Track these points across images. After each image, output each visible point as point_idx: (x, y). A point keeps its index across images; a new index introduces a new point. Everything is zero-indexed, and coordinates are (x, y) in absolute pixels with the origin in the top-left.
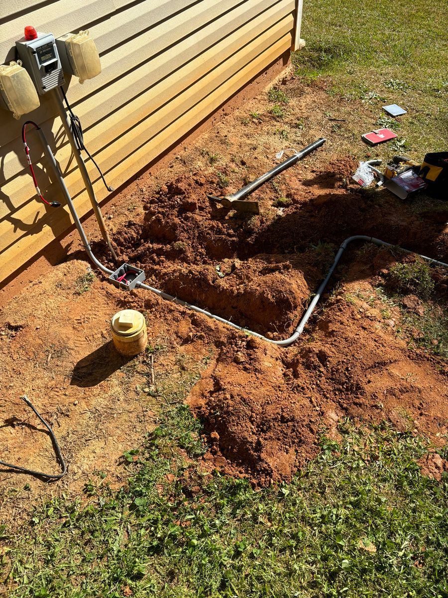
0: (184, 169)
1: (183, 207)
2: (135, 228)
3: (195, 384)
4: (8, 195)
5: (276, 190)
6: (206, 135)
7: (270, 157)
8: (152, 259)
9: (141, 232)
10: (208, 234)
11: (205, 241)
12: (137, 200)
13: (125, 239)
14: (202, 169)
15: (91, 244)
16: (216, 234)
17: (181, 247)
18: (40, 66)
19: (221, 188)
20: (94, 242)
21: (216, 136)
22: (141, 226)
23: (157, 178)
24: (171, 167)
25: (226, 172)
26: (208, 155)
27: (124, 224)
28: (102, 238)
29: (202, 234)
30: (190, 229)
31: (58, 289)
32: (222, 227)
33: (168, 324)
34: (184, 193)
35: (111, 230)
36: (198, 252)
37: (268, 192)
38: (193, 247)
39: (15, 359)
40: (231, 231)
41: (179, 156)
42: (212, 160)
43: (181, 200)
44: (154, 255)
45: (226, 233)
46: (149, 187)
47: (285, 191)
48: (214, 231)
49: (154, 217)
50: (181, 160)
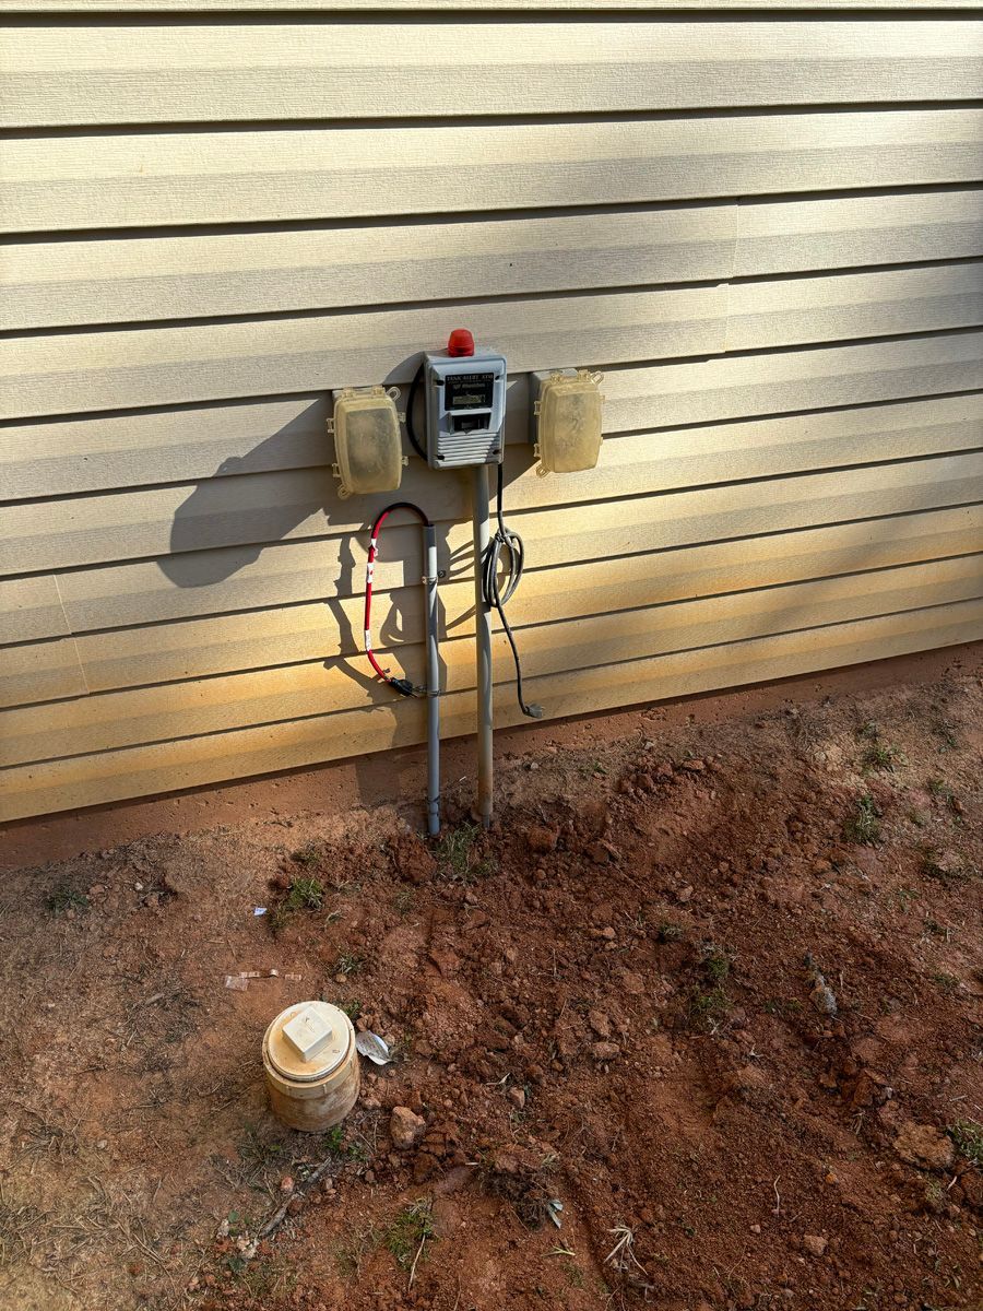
6: (908, 693)
12: (617, 760)
14: (829, 769)
18: (443, 413)
21: (934, 707)
23: (701, 733)
24: (757, 726)
26: (874, 742)
27: (545, 796)
41: (795, 711)
42: (875, 760)
46: (667, 745)
50: (793, 721)
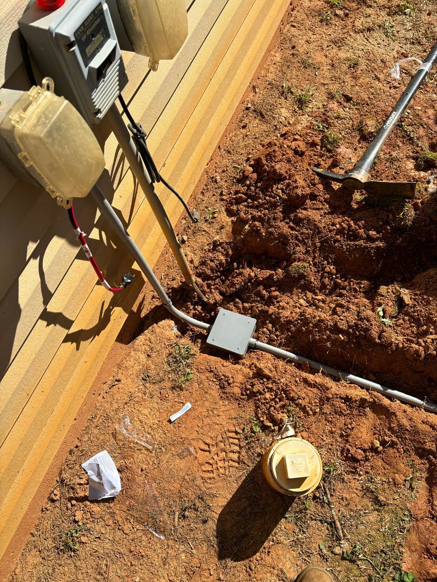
0: (264, 127)
1: (289, 203)
2: (222, 248)
3: (408, 531)
4: (58, 311)
5: (411, 139)
6: (277, 55)
7: (381, 76)
8: (258, 294)
9: (230, 252)
10: (336, 241)
11: (332, 252)
12: (213, 199)
13: (212, 270)
14: (291, 122)
15: (170, 293)
16: (349, 239)
17: (301, 271)
18: (85, 71)
19: (329, 151)
20: (173, 288)
22: (230, 243)
23: (229, 152)
24: (244, 127)
25: (327, 120)
26: (292, 93)
27: (206, 247)
28: (184, 280)
29: (327, 243)
30: (307, 238)
31: (147, 385)
32: (357, 227)
33: (329, 421)
34: (285, 178)
35: (192, 262)
36: (326, 272)
37: (401, 145)
38: (315, 264)
39: (128, 532)
40: (372, 233)
41: (249, 105)
42: (301, 103)
43: (283, 192)
44: (261, 288)
45: (364, 236)
46: (223, 171)
47: (425, 139)
48: (344, 234)
49: (247, 227)
50: (255, 111)
